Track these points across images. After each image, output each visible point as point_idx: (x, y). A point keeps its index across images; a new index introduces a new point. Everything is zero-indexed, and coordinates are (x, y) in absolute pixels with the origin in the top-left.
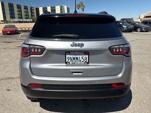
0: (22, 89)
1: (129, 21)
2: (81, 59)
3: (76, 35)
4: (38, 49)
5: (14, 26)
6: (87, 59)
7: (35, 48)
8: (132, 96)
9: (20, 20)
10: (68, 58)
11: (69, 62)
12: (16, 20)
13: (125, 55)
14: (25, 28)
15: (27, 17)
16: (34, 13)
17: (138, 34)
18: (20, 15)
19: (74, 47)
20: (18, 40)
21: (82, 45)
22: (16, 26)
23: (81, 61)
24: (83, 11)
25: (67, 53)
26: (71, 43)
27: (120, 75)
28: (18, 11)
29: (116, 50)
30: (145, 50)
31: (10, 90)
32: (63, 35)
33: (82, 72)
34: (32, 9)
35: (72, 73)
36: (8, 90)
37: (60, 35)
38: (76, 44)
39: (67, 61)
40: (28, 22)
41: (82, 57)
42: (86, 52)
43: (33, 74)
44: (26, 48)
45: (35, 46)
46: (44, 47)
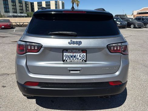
0: (17, 86)
1: (123, 17)
2: (78, 56)
3: (74, 33)
4: (34, 46)
5: (9, 21)
6: (85, 57)
7: (31, 46)
8: (128, 92)
9: (14, 14)
10: (66, 56)
11: (66, 60)
12: (11, 14)
13: (123, 53)
14: (20, 23)
15: (22, 12)
16: (28, 7)
17: (131, 30)
18: (14, 9)
19: (72, 45)
20: (13, 35)
21: (80, 43)
22: (11, 21)
23: (79, 59)
24: (78, 6)
25: (64, 51)
26: (69, 40)
27: (117, 73)
28: (12, 5)
29: (114, 48)
30: (139, 46)
31: (5, 87)
32: (61, 32)
33: (79, 71)
34: (27, 3)
35: (70, 71)
36: (4, 87)
37: (57, 32)
38: (74, 42)
39: (64, 59)
40: (23, 17)
41: (80, 55)
42: (84, 50)
43: (30, 72)
44: (22, 45)
45: (31, 44)
46: (41, 44)
